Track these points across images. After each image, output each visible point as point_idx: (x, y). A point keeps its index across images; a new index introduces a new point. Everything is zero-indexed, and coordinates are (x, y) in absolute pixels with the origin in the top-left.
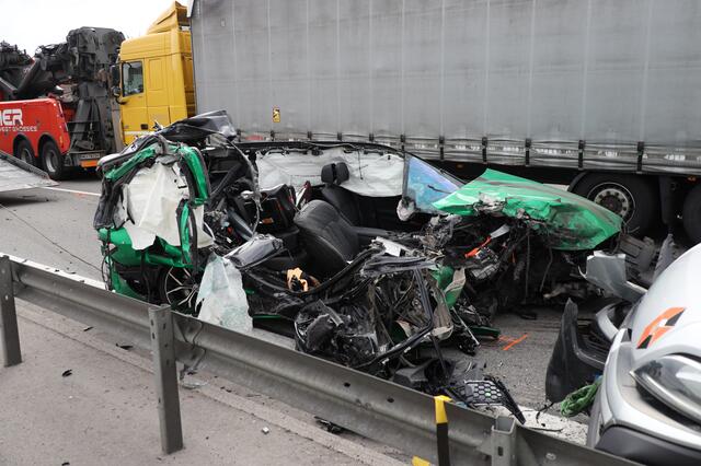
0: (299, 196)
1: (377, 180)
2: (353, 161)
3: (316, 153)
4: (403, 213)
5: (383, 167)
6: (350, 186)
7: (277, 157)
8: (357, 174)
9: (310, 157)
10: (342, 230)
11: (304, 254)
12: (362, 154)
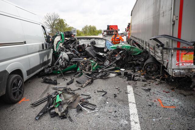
0: (86, 47)
1: (100, 44)
2: (96, 41)
3: (90, 40)
4: (105, 50)
5: (101, 42)
6: (96, 46)
7: (83, 40)
8: (97, 43)
9: (89, 40)
10: (94, 52)
11: (87, 56)
12: (98, 40)
